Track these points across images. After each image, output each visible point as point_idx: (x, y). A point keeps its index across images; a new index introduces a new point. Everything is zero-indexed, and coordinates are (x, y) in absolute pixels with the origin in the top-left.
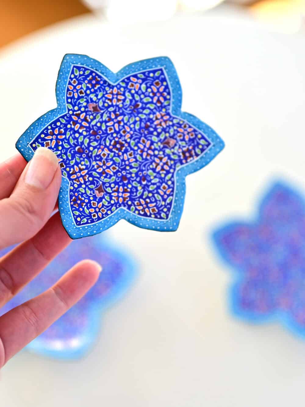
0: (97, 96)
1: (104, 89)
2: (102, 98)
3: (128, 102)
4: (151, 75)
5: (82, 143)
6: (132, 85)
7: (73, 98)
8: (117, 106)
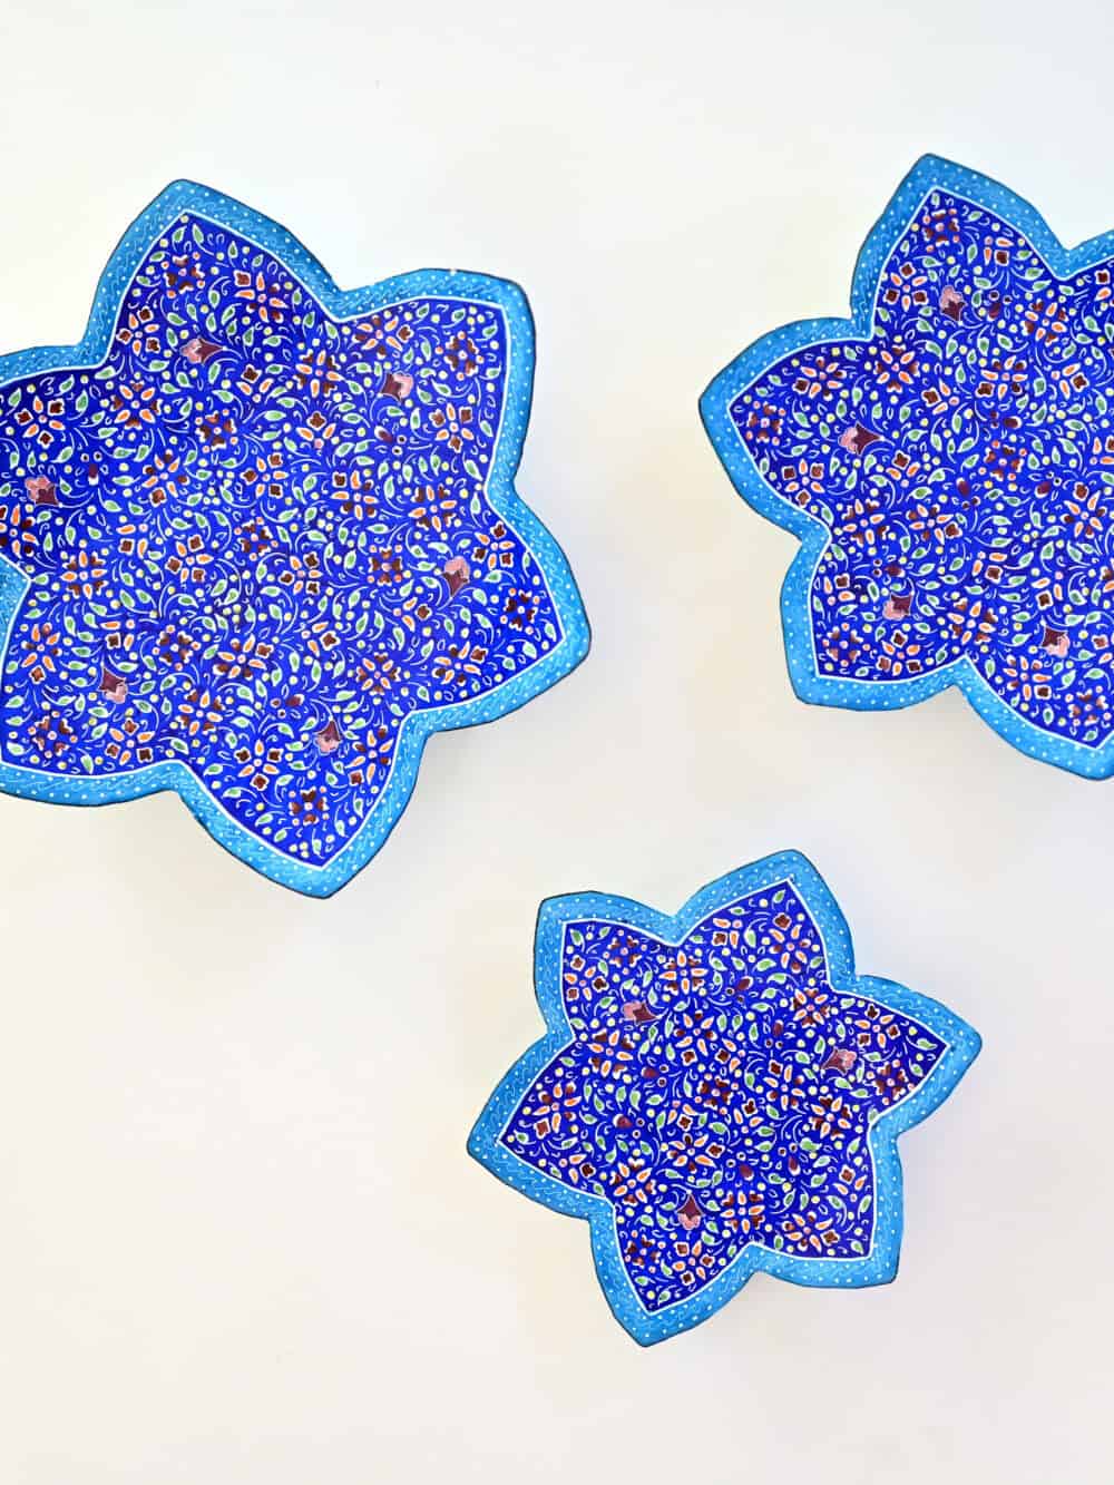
1: (654, 963)
2: (652, 984)
3: (718, 980)
4: (763, 903)
5: (627, 1103)
6: (721, 938)
7: (581, 1001)
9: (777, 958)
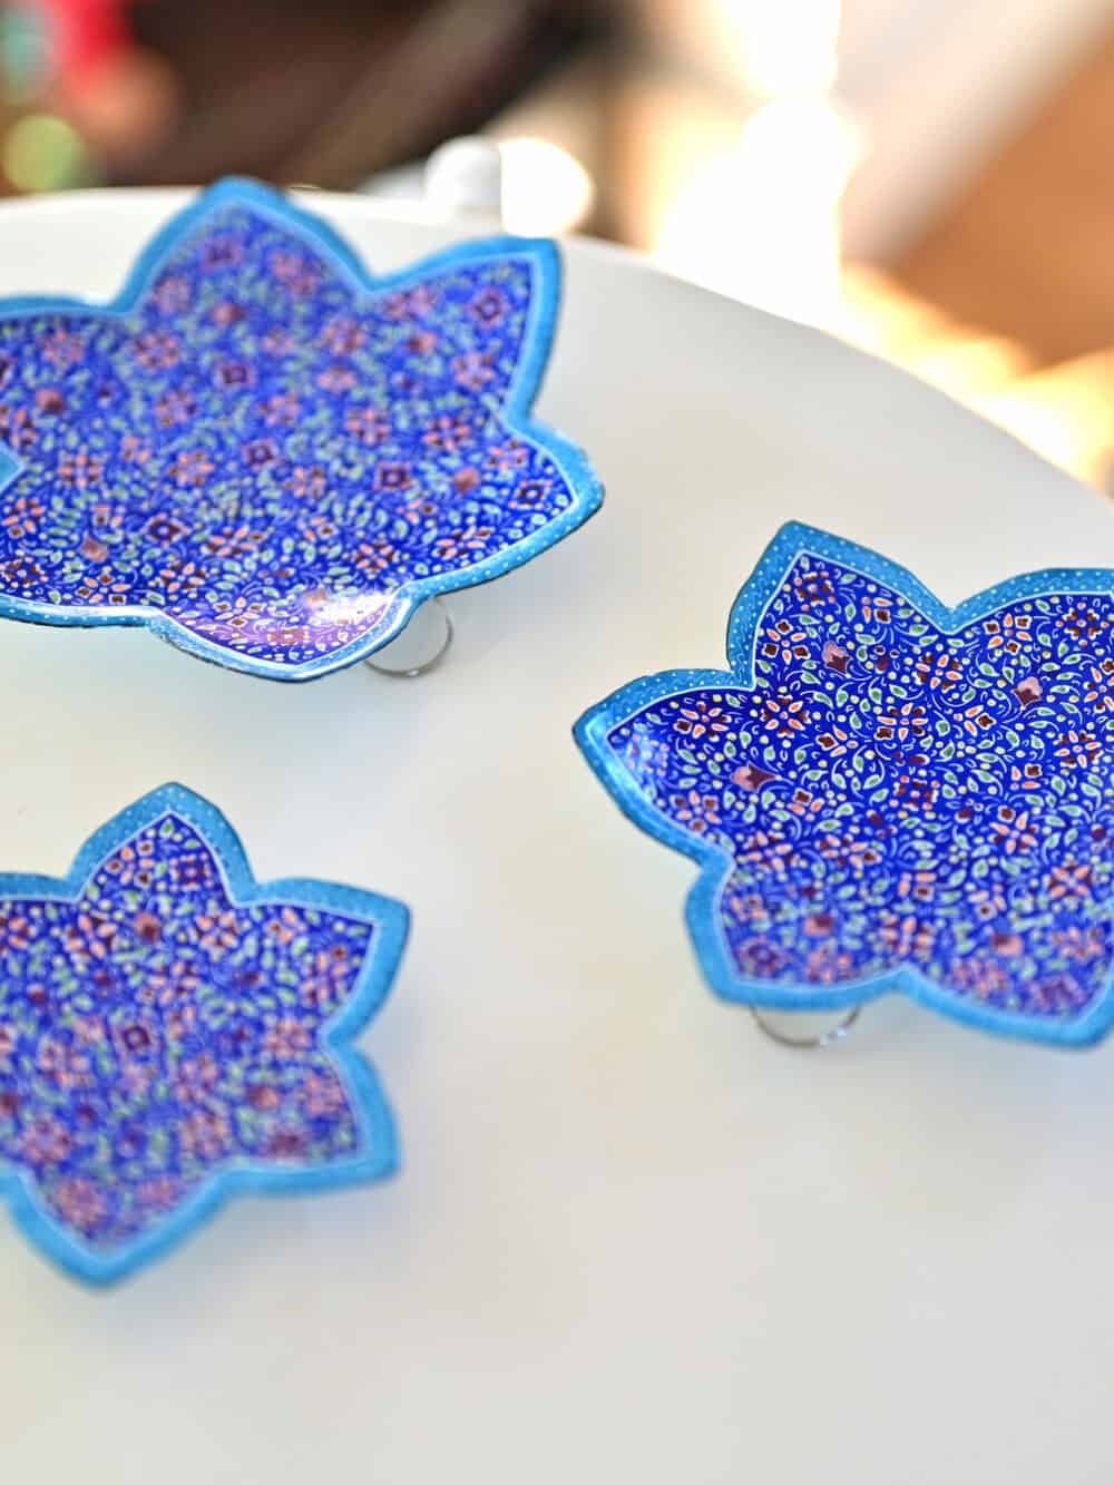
0: (175, 906)
1: (204, 903)
6: (277, 928)
7: (116, 878)
8: (206, 954)
9: (303, 979)
